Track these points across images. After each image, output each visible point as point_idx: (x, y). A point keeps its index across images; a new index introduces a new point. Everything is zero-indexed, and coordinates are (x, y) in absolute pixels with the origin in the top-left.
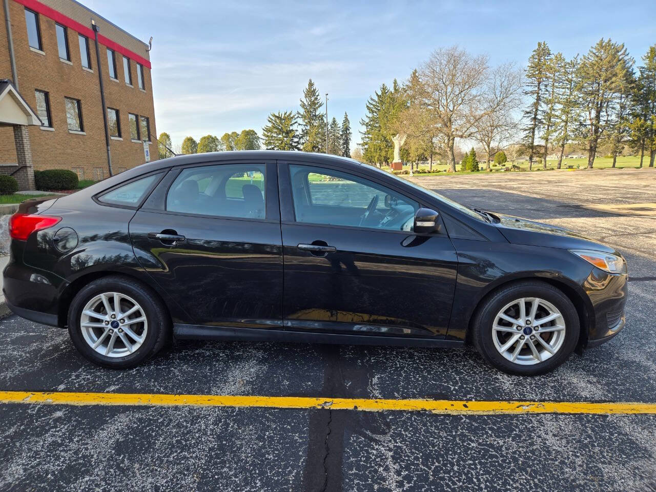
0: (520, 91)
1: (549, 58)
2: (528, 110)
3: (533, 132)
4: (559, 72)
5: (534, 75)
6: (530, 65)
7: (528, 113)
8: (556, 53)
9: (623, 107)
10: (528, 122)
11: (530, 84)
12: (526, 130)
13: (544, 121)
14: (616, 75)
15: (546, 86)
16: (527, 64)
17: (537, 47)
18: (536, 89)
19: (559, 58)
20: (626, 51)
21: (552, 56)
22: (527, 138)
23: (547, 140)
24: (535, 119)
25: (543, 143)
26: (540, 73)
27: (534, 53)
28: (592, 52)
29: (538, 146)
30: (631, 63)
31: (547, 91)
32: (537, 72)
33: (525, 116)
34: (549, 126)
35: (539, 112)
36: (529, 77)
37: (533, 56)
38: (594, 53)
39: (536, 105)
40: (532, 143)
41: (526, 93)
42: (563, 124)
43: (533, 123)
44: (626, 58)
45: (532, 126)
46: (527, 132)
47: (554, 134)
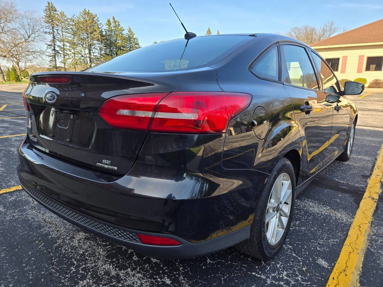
0: (42, 30)
1: (56, 13)
2: (49, 43)
3: (55, 58)
4: (64, 23)
5: (49, 22)
6: (45, 15)
7: (50, 45)
8: (60, 11)
9: (101, 49)
10: (50, 51)
11: (47, 27)
12: (51, 56)
13: (61, 52)
14: (95, 31)
15: (57, 30)
16: (43, 14)
17: (47, 5)
18: (52, 31)
19: (62, 14)
20: (98, 18)
21: (58, 13)
22: (51, 62)
23: (65, 64)
24: (54, 50)
25: (63, 65)
26: (52, 21)
27: (46, 8)
28: (81, 15)
29: (59, 67)
30: (101, 26)
31: (58, 33)
32: (50, 21)
33: (48, 47)
34: (64, 55)
35: (56, 47)
36: (46, 22)
37: (46, 10)
38: (82, 16)
39: (54, 41)
40: (56, 65)
41: (46, 33)
42: (73, 55)
43: (53, 52)
44: (98, 23)
45: (53, 54)
46: (52, 57)
47: (68, 60)
